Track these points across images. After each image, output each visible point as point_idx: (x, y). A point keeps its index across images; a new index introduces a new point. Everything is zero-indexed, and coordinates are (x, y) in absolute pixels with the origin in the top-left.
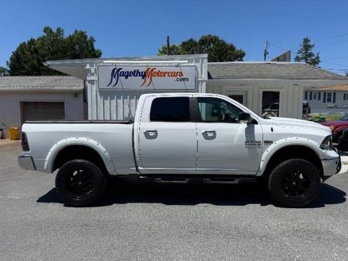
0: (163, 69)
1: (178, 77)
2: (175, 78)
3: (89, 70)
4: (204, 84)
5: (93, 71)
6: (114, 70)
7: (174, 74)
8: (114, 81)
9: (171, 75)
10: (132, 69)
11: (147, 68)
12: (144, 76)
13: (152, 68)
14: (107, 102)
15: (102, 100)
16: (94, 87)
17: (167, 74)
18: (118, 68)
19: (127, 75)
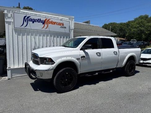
0: (54, 21)
1: (61, 26)
2: (60, 26)
3: (7, 14)
4: (73, 31)
5: (9, 15)
6: (25, 16)
7: (60, 24)
8: (25, 23)
9: (58, 25)
10: (36, 18)
11: (45, 19)
12: (44, 23)
13: (48, 19)
14: (20, 37)
15: (16, 36)
16: (11, 27)
17: (56, 23)
18: (28, 16)
19: (34, 21)
